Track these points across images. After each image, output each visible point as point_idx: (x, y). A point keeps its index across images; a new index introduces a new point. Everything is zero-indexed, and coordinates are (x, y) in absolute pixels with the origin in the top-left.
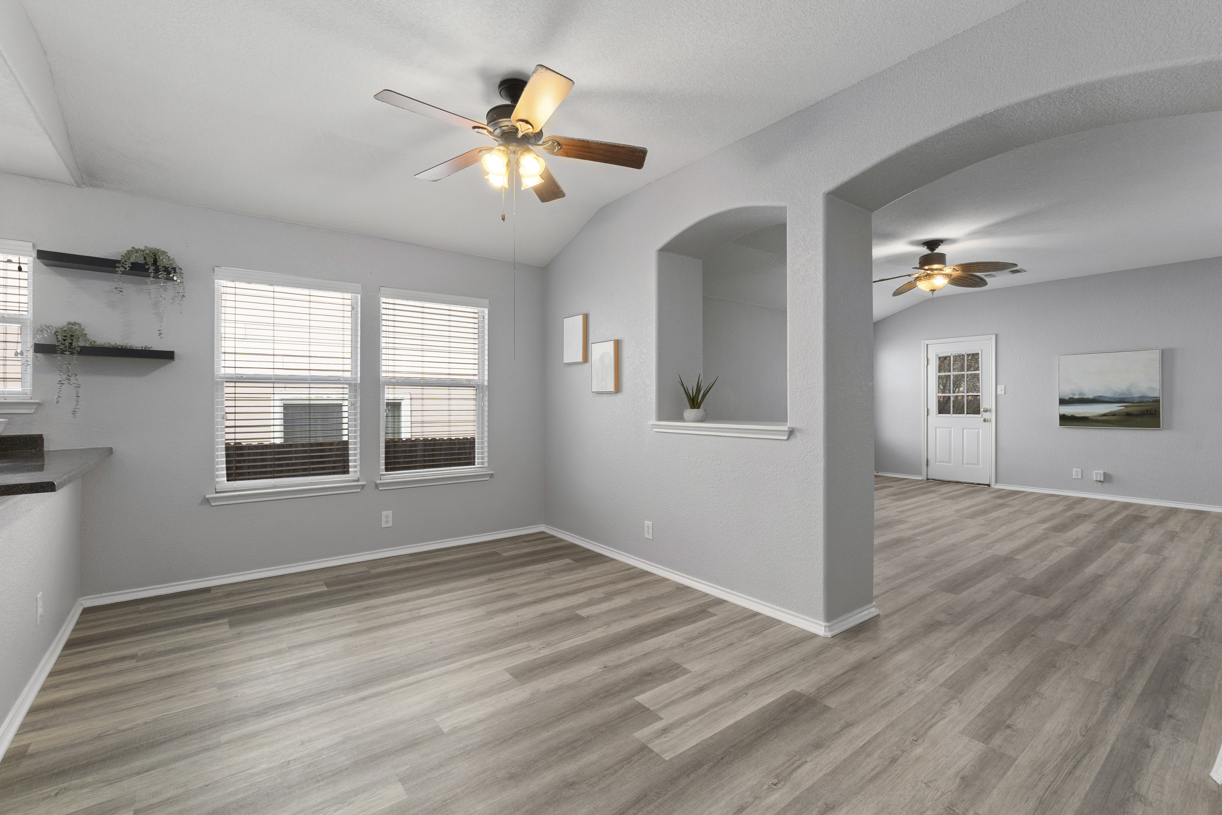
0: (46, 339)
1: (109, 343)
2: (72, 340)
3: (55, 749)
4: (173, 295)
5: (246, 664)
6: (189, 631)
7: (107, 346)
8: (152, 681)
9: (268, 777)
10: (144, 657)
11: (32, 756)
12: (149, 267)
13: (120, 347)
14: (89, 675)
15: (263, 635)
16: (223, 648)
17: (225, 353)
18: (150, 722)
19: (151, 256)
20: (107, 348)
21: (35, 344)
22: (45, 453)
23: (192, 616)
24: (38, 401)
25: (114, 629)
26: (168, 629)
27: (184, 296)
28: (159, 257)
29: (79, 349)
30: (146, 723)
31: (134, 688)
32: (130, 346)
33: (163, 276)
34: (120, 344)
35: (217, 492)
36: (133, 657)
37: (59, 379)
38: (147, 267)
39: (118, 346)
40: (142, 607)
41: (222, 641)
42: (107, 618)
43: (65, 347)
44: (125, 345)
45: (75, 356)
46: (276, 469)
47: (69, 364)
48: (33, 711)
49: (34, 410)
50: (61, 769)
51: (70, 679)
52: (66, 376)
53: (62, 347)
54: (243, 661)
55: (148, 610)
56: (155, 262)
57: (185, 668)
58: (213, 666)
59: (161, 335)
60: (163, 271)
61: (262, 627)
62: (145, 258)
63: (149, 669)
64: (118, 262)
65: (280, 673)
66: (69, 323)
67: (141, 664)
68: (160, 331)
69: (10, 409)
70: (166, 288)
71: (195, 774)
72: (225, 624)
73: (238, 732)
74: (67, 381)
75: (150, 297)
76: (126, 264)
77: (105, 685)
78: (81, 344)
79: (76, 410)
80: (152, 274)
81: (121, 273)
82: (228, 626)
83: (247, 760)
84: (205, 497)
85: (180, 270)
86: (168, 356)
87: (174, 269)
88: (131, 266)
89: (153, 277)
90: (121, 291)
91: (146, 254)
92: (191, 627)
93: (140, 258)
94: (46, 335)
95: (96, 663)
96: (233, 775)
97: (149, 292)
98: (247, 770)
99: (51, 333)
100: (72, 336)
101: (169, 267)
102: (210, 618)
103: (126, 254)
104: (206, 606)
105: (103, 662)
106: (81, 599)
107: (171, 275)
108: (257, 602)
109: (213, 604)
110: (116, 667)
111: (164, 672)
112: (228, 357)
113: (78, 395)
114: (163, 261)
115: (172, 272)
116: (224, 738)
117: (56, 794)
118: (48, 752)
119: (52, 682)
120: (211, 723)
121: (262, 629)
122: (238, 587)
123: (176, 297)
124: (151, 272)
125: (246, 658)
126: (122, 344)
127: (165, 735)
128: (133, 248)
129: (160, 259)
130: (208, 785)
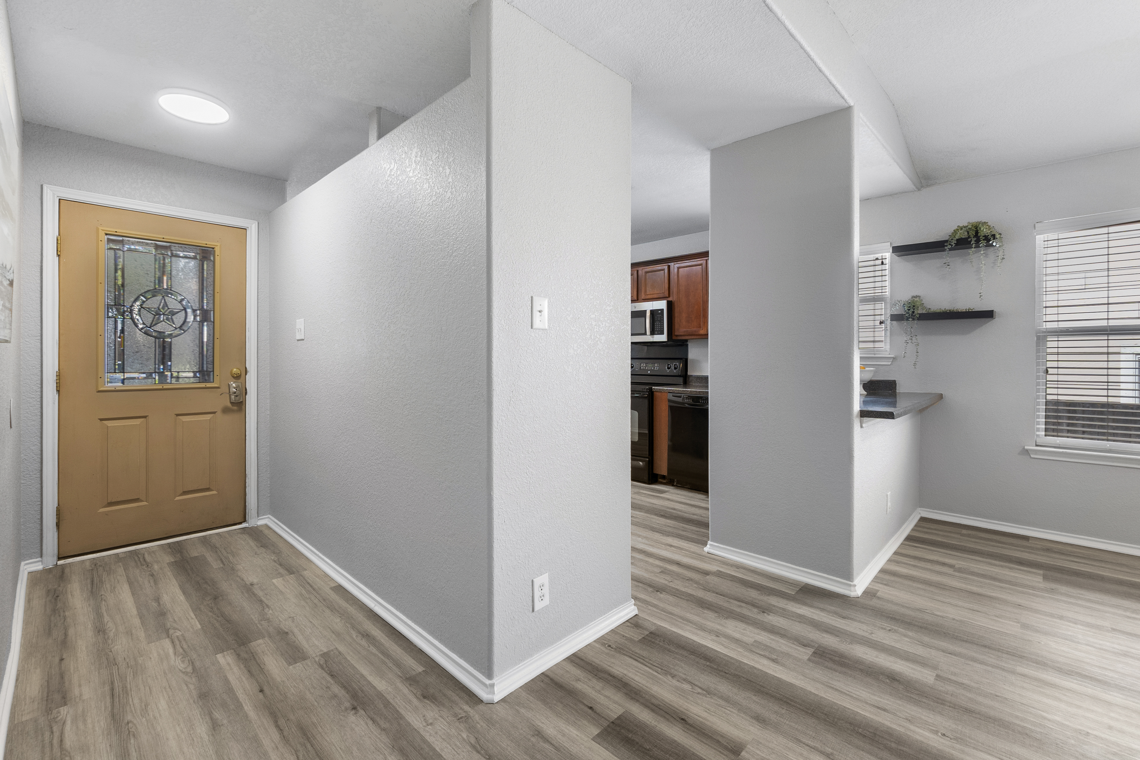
0: (898, 310)
1: (940, 309)
2: (914, 309)
3: (892, 602)
4: (994, 259)
5: (1055, 620)
6: (1002, 566)
7: (939, 311)
8: (963, 591)
9: (1060, 730)
10: (960, 570)
11: (879, 598)
12: (972, 240)
13: (948, 311)
14: (919, 565)
15: (1080, 602)
16: (1034, 595)
17: (1046, 307)
18: (957, 621)
19: (973, 230)
20: (939, 313)
21: (891, 315)
22: (897, 394)
23: (1007, 555)
24: (893, 356)
25: (940, 540)
26: (983, 557)
27: (1003, 258)
28: (980, 228)
29: (918, 316)
30: (954, 619)
31: (949, 590)
32: (956, 310)
33: (984, 245)
34: (948, 309)
35: (1037, 445)
36: (951, 566)
37: (906, 339)
38: (969, 240)
39: (947, 310)
40: (964, 532)
41: (1033, 588)
42: (935, 529)
43: (909, 315)
44: (952, 309)
45: (916, 322)
46: (1110, 431)
47: (912, 328)
48: (882, 572)
49: (890, 363)
50: (894, 616)
51: (906, 562)
52: (910, 337)
53: (907, 315)
54: (1052, 615)
55: (969, 536)
56: (977, 232)
57: (994, 594)
58: (1019, 605)
59: (982, 297)
60: (983, 240)
61: (1082, 594)
62: (968, 233)
63: (962, 581)
64: (946, 241)
65: (1094, 647)
66: (913, 297)
67: (956, 574)
68: (980, 293)
69: (877, 361)
70: (987, 255)
71: (988, 681)
72: (1039, 574)
73: (1036, 673)
74: (910, 341)
75: (972, 266)
76: (952, 242)
77: (929, 577)
78: (920, 312)
79: (916, 363)
80: (974, 245)
81: (948, 250)
82: (1042, 578)
83: (1040, 701)
84: (1024, 448)
85: (999, 235)
86: (988, 315)
87: (994, 236)
88: (956, 242)
89: (975, 248)
90: (948, 265)
91: (969, 229)
92: (1004, 564)
93: (964, 233)
94: (898, 308)
95: (924, 559)
96: (1023, 704)
97: (971, 262)
98: (1040, 710)
99: (900, 306)
100: (914, 306)
101: (988, 235)
102: (1024, 564)
103: (953, 233)
104: (1022, 551)
105: (930, 560)
106: (920, 509)
107: (990, 242)
108: (1080, 569)
109: (1029, 553)
110: (938, 568)
111: (975, 589)
112: (1049, 311)
113: (918, 351)
114: (984, 231)
115: (992, 239)
116: (1020, 669)
117: (890, 630)
118: (888, 601)
119: (895, 559)
120: (1009, 650)
121: (1081, 596)
122: (1060, 547)
123: (996, 260)
124: (973, 244)
125: (1056, 615)
126: (950, 308)
127: (968, 637)
128: (958, 226)
129: (981, 230)
130: (999, 696)
